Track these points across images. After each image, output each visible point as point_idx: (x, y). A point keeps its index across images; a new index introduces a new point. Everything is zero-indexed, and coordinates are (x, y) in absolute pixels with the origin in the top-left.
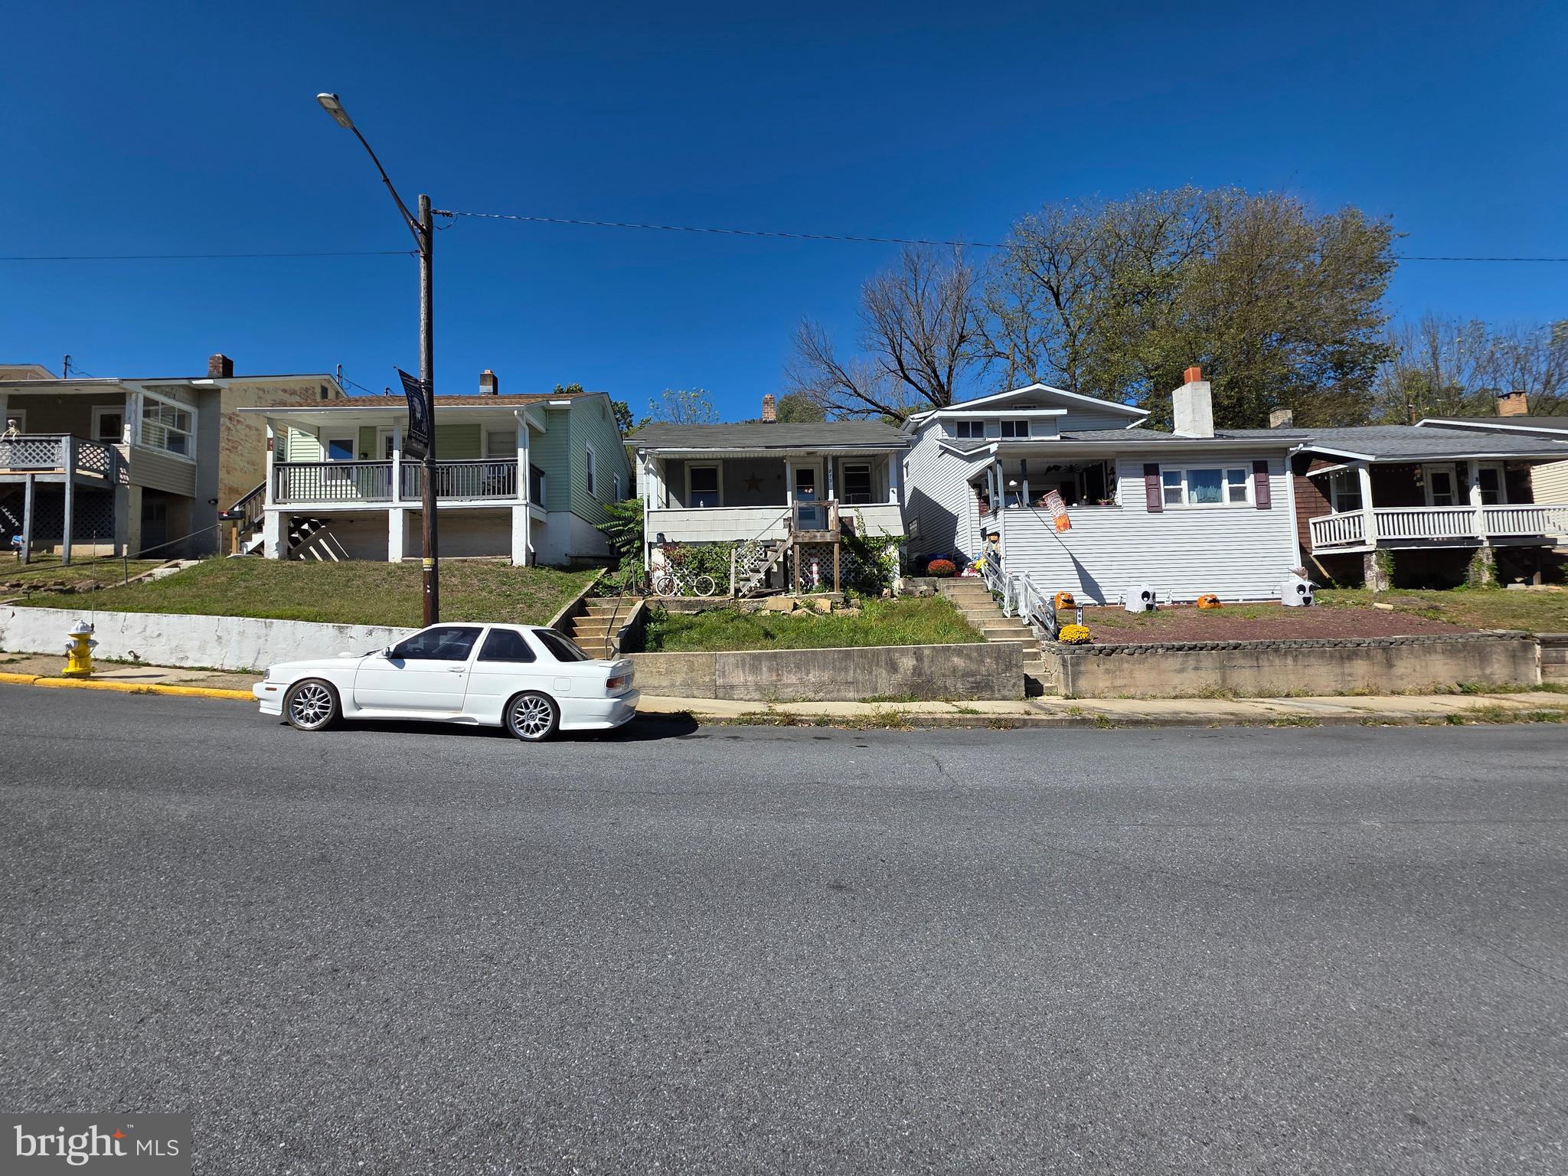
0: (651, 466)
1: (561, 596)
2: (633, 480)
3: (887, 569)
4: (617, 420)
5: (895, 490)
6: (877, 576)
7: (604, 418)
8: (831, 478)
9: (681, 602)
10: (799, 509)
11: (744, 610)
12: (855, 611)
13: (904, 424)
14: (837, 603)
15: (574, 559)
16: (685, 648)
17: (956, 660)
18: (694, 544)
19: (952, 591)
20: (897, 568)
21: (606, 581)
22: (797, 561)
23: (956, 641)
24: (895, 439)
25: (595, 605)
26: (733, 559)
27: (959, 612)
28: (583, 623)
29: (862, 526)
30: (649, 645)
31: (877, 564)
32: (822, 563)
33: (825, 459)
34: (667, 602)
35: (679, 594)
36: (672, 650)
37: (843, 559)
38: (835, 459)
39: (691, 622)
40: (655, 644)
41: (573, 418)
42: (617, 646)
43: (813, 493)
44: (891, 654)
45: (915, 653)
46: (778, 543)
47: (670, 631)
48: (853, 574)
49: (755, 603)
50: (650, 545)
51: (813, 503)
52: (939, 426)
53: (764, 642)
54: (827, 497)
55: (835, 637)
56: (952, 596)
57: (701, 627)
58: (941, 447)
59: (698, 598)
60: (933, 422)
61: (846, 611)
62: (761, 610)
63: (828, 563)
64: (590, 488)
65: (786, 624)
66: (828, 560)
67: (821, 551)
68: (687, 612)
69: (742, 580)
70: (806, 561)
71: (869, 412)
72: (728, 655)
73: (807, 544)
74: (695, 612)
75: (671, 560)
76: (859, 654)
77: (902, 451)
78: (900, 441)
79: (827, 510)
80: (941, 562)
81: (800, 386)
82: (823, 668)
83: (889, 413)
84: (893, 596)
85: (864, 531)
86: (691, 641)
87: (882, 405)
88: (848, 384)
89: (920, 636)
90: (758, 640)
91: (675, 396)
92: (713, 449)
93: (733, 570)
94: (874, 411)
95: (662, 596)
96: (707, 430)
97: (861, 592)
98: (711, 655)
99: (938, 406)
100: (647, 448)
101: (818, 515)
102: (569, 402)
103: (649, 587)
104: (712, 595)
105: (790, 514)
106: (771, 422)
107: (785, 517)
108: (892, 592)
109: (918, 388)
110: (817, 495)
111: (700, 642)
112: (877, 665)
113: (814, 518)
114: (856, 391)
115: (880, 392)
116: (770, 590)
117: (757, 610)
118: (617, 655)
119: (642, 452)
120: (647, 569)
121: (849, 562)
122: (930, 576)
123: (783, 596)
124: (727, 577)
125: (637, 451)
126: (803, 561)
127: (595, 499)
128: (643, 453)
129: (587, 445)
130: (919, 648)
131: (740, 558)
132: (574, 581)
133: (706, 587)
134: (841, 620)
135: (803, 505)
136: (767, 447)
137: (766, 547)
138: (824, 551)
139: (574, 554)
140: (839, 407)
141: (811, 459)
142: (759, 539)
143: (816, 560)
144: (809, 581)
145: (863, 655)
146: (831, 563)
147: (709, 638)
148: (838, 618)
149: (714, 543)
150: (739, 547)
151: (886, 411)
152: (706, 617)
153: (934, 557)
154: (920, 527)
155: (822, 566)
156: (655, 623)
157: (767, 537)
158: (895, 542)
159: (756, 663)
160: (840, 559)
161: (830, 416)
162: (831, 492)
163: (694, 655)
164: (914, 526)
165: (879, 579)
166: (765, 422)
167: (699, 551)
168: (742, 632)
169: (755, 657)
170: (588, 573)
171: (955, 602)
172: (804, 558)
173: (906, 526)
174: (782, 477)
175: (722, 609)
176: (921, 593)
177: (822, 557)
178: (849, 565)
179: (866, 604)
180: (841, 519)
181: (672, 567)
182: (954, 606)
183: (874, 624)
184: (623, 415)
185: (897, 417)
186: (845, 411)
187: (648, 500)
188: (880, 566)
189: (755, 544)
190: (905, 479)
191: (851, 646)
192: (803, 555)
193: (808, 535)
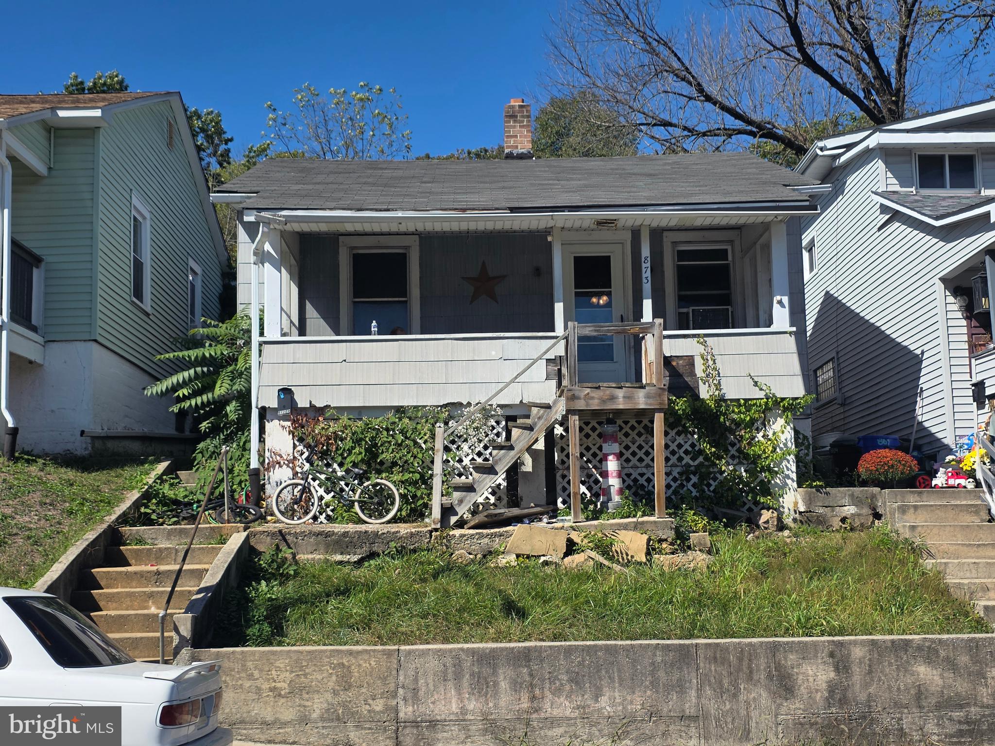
0: (267, 247)
1: (67, 522)
2: (229, 274)
3: (769, 469)
4: (199, 149)
5: (785, 300)
6: (747, 484)
7: (170, 144)
8: (647, 274)
9: (328, 535)
10: (581, 339)
11: (461, 554)
12: (698, 559)
13: (805, 159)
14: (660, 541)
15: (98, 444)
16: (333, 637)
17: (924, 671)
18: (358, 412)
19: (911, 518)
20: (790, 467)
21: (166, 490)
22: (574, 449)
23: (924, 628)
24: (786, 194)
25: (140, 541)
26: (439, 445)
27: (928, 563)
28: (114, 580)
29: (714, 375)
30: (253, 631)
31: (746, 456)
32: (627, 454)
33: (636, 234)
34: (296, 535)
35: (322, 518)
36: (304, 641)
37: (673, 447)
38: (657, 234)
39: (347, 581)
40: (267, 628)
41: (104, 144)
42: (186, 631)
43: (609, 305)
44: (780, 656)
45: (832, 655)
46: (535, 410)
47: (301, 600)
48: (694, 479)
49: (485, 539)
50: (263, 413)
51: (608, 328)
52: (878, 166)
53: (503, 624)
54: (638, 314)
55: (657, 616)
56: (913, 528)
57: (369, 590)
58: (884, 209)
59: (363, 528)
60: (867, 156)
61: (680, 558)
62: (497, 553)
63: (641, 454)
64: (138, 292)
65: (550, 586)
66: (640, 447)
67: (627, 429)
68: (339, 557)
69: (457, 488)
70: (594, 449)
71: (730, 133)
72: (424, 653)
73: (595, 413)
74: (355, 558)
75: (308, 446)
76: (710, 654)
77: (800, 217)
78: (795, 196)
79: (638, 342)
80: (887, 455)
81: (584, 80)
82: (631, 684)
83: (770, 135)
84: (781, 527)
85: (718, 386)
86: (346, 621)
87: (756, 117)
88: (685, 76)
89: (843, 617)
90: (491, 619)
91: (320, 99)
92: (400, 214)
93: (438, 468)
94: (740, 132)
95: (285, 523)
96: (388, 173)
97: (714, 517)
98: (389, 654)
99: (878, 121)
100: (260, 210)
101: (619, 352)
102: (97, 113)
103: (258, 504)
104: (394, 520)
105: (560, 350)
106: (521, 157)
107: (551, 355)
108: (780, 519)
109: (834, 83)
110: (617, 311)
111: (366, 624)
112: (750, 678)
113: (611, 359)
114: (701, 90)
115: (752, 92)
116: (515, 511)
117: (489, 554)
118: (185, 652)
119: (249, 218)
120: (254, 464)
121: (686, 452)
122: (864, 484)
123: (544, 523)
124: (426, 481)
125: (240, 214)
126: (588, 449)
127: (147, 314)
128: (252, 219)
129: (135, 201)
130: (841, 644)
131: (454, 441)
132: (97, 490)
133: (380, 504)
134: (668, 578)
135: (588, 330)
136: (512, 210)
137: (511, 419)
138: (633, 428)
139: (98, 431)
140: (666, 124)
141: (605, 235)
142: (494, 402)
143: (616, 448)
144: (599, 491)
145: (717, 655)
146: (647, 454)
147: (386, 614)
148: (662, 574)
149: (400, 411)
150: (451, 417)
151: (766, 132)
152: (380, 568)
153: (870, 443)
154: (839, 377)
155: (628, 460)
156: (268, 580)
157: (511, 397)
158: (785, 409)
159: (486, 671)
160: (667, 446)
161: (647, 142)
162: (647, 305)
163: (351, 653)
164: (826, 375)
165: (752, 490)
166: (510, 156)
167: (368, 427)
168: (455, 602)
169: (482, 658)
170: (127, 472)
171: (918, 541)
172: (589, 442)
173: (810, 375)
174: (543, 272)
175: (414, 551)
176: (843, 520)
177: (627, 441)
178: (687, 459)
179: (725, 542)
180: (667, 361)
181: (308, 460)
182: (917, 551)
183: (741, 588)
184: (209, 138)
185: (789, 144)
186: (677, 132)
187: (261, 320)
188: (752, 462)
189: (486, 412)
190: (807, 275)
191: (691, 636)
192: (587, 436)
193: (596, 394)
